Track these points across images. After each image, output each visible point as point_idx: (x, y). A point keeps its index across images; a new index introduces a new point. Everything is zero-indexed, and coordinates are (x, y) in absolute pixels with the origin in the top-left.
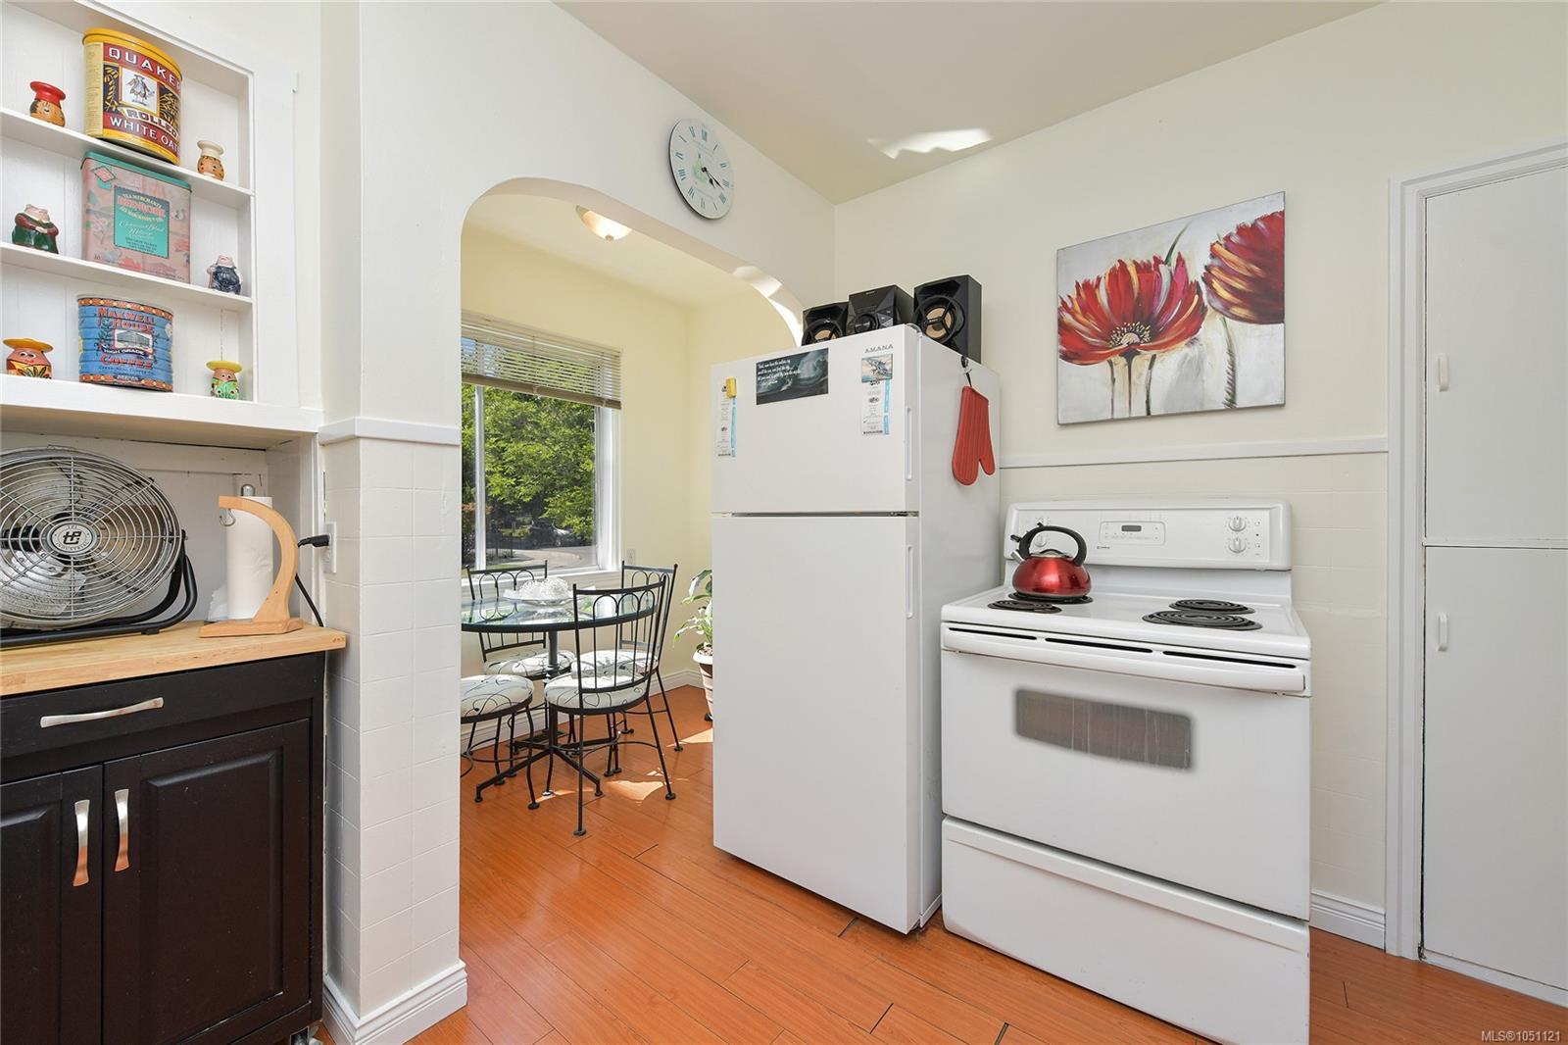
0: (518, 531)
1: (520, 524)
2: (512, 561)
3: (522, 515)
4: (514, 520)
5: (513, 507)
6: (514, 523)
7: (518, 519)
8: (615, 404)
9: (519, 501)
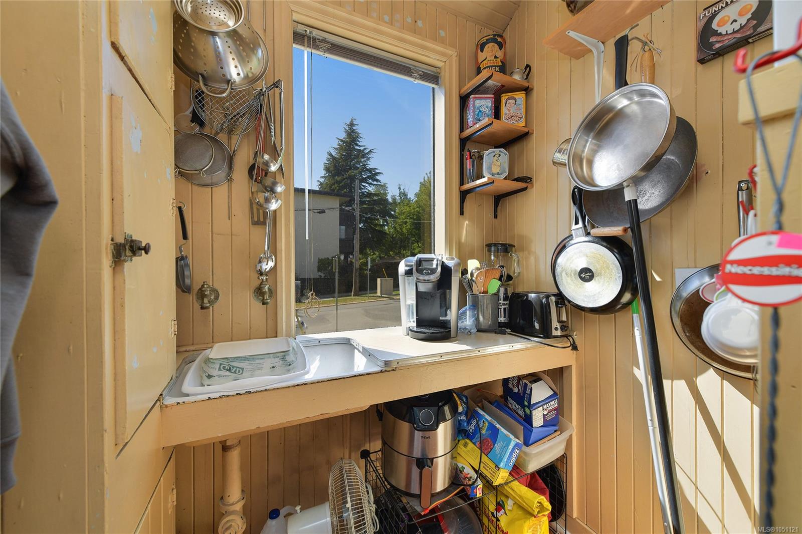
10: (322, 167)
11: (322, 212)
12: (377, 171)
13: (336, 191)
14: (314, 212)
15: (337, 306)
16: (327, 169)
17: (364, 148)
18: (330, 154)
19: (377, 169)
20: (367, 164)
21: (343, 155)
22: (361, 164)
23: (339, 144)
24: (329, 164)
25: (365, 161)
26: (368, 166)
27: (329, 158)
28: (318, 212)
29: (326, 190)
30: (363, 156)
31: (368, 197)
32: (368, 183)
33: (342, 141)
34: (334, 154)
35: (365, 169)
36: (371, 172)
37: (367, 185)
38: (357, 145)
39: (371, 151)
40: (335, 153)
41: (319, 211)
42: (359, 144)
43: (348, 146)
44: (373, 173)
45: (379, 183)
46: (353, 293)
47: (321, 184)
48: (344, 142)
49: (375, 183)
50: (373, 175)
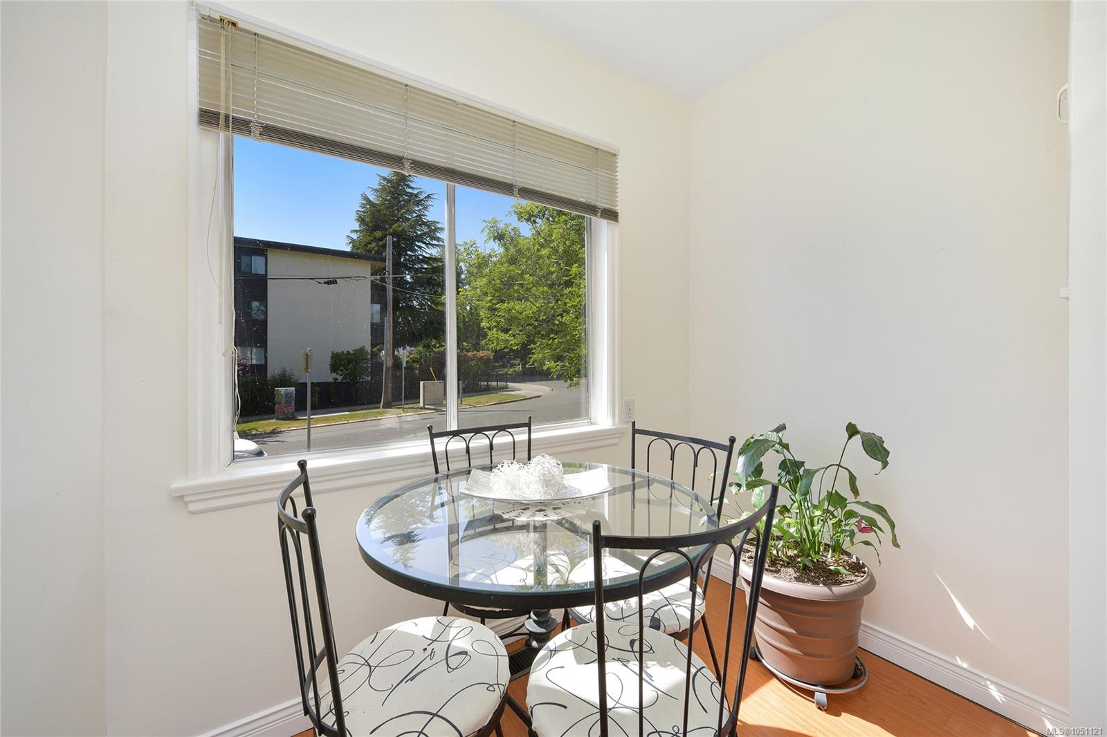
0: (511, 370)
1: (512, 366)
2: (507, 391)
3: (514, 359)
4: (509, 362)
5: (508, 353)
6: (509, 365)
7: (511, 362)
8: (611, 215)
9: (511, 350)
10: (355, 216)
11: (332, 282)
12: (439, 226)
13: (373, 252)
14: (319, 283)
15: (309, 429)
16: (361, 220)
17: (419, 191)
18: (366, 198)
19: (438, 223)
20: (423, 216)
21: (386, 200)
22: (415, 215)
23: (380, 184)
24: (364, 213)
25: (420, 210)
26: (425, 217)
27: (363, 204)
28: (325, 283)
29: (359, 251)
30: (418, 203)
31: (425, 263)
32: (424, 243)
33: (385, 179)
34: (372, 198)
35: (419, 221)
36: (429, 226)
37: (423, 245)
38: (408, 186)
39: (428, 196)
40: (374, 197)
41: (326, 280)
42: (411, 185)
43: (394, 188)
44: (433, 228)
45: (441, 243)
46: (382, 404)
47: (353, 241)
48: (388, 181)
49: (435, 242)
50: (432, 231)
